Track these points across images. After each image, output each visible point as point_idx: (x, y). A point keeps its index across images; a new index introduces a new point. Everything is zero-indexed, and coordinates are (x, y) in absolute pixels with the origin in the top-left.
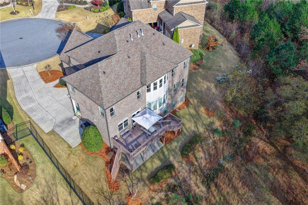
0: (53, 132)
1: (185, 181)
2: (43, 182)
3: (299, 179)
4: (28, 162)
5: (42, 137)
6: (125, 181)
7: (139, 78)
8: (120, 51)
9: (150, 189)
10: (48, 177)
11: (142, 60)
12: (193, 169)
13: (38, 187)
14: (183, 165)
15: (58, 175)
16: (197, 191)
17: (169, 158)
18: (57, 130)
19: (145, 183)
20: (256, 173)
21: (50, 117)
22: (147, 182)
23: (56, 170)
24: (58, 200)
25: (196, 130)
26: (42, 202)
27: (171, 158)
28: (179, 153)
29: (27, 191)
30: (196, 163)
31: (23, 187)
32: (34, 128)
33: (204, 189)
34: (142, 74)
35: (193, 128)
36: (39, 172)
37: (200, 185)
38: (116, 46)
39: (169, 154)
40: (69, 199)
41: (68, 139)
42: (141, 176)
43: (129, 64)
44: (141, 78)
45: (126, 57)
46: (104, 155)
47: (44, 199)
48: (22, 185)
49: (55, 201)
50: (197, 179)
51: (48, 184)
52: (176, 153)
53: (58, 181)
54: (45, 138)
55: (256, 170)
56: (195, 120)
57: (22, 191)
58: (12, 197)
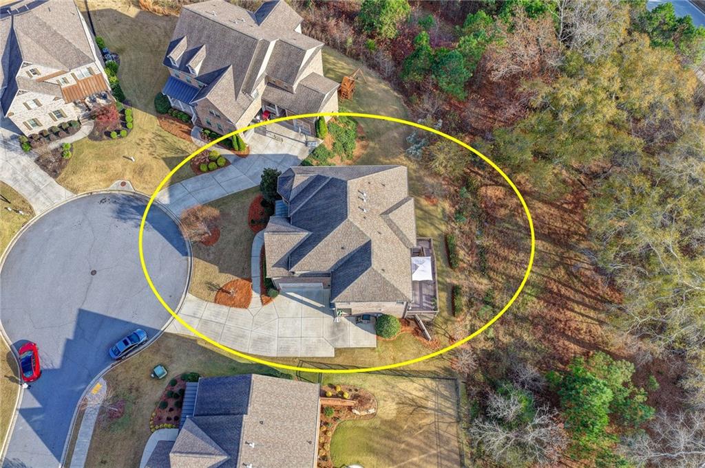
0: (338, 351)
1: (471, 289)
2: (384, 393)
3: (540, 205)
4: (354, 392)
5: (335, 363)
6: (437, 333)
7: (403, 246)
8: (371, 234)
9: (459, 322)
10: (382, 387)
11: (390, 225)
12: (467, 273)
13: (385, 401)
14: (460, 277)
15: (387, 378)
16: (483, 287)
17: (446, 281)
18: (340, 345)
19: (451, 321)
20: (508, 228)
21: (315, 340)
22: (453, 318)
23: (381, 376)
24: (411, 394)
25: (440, 232)
26: (401, 406)
27: (448, 280)
28: (449, 269)
29: (379, 410)
30: (465, 265)
31: (372, 411)
32: (316, 363)
33: (485, 281)
34: (401, 239)
35: (436, 233)
36: (371, 390)
37: (481, 280)
38: (363, 233)
39: (443, 279)
40: (416, 385)
41: (362, 344)
42: (444, 318)
43: (386, 241)
44: (405, 244)
45: (379, 235)
46: (403, 329)
47: (400, 403)
48: (370, 411)
49: (409, 396)
50: (476, 279)
51: (389, 391)
52: (447, 271)
53: (393, 382)
54: (339, 361)
55: (507, 225)
56: (428, 221)
57: (374, 415)
58: (372, 425)
